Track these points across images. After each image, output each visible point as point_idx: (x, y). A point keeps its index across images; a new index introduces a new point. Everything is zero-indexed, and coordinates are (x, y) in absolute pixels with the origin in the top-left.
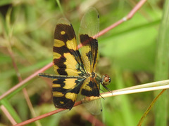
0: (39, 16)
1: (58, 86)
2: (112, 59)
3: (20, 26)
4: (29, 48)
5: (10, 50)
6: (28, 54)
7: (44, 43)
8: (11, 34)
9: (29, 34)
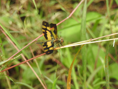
0: (36, 21)
1: (45, 47)
2: (65, 38)
3: (29, 25)
4: (32, 33)
5: (26, 34)
6: (32, 36)
7: (38, 32)
8: (26, 28)
9: (32, 28)
